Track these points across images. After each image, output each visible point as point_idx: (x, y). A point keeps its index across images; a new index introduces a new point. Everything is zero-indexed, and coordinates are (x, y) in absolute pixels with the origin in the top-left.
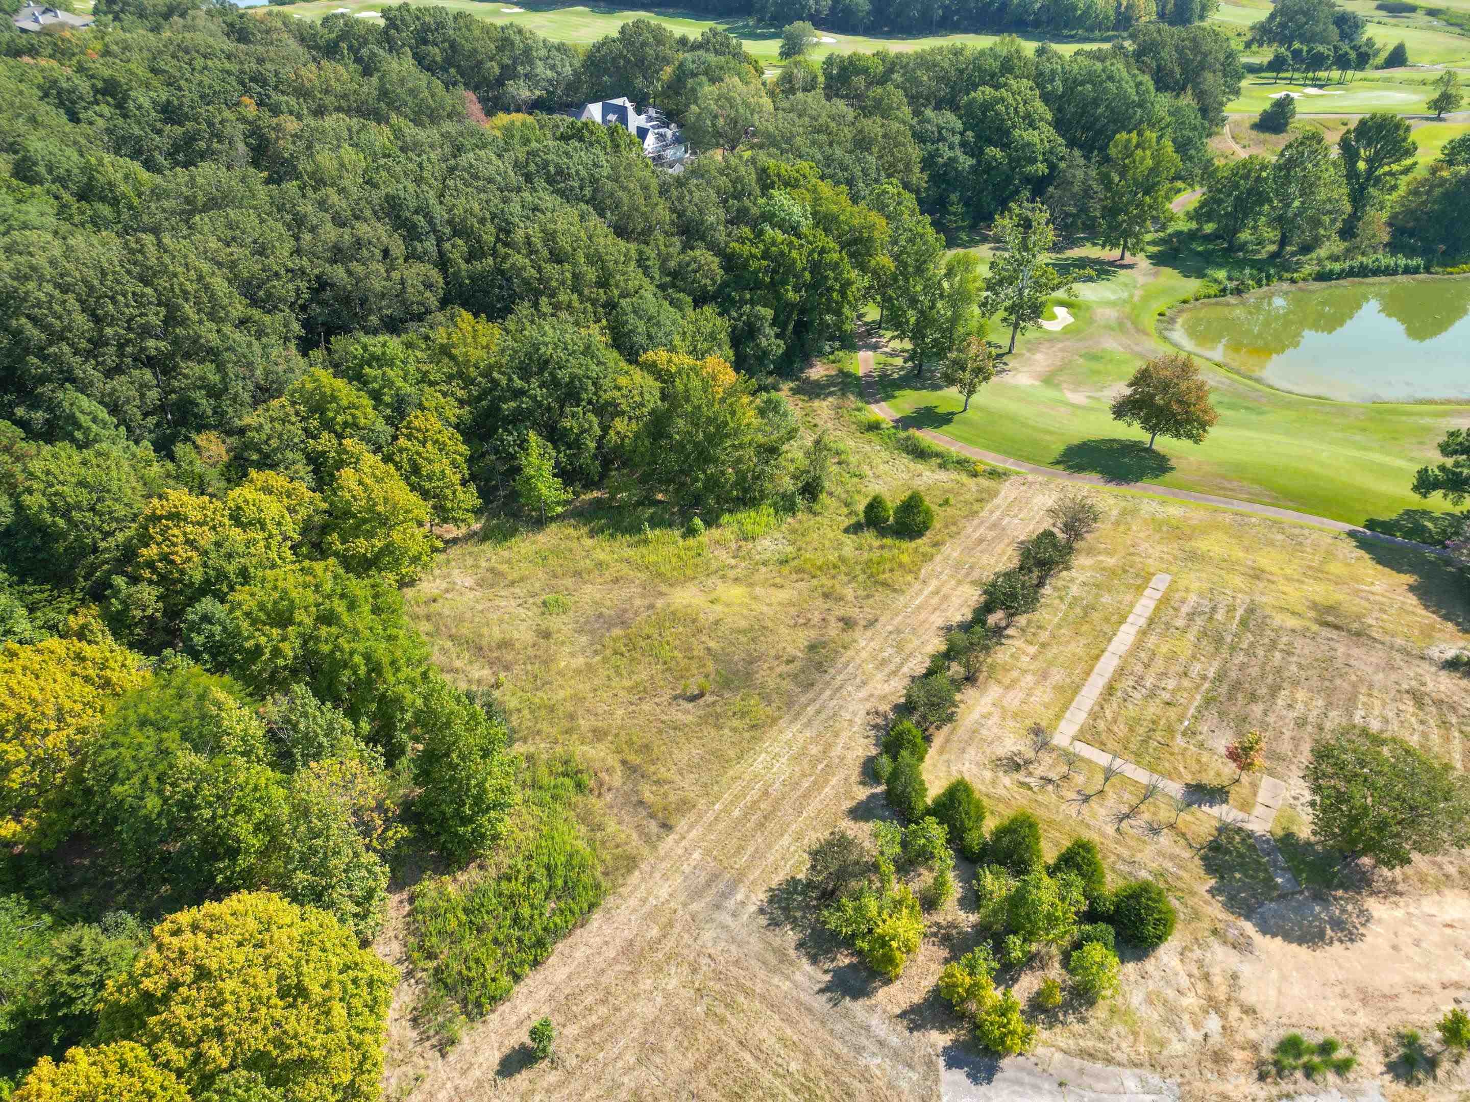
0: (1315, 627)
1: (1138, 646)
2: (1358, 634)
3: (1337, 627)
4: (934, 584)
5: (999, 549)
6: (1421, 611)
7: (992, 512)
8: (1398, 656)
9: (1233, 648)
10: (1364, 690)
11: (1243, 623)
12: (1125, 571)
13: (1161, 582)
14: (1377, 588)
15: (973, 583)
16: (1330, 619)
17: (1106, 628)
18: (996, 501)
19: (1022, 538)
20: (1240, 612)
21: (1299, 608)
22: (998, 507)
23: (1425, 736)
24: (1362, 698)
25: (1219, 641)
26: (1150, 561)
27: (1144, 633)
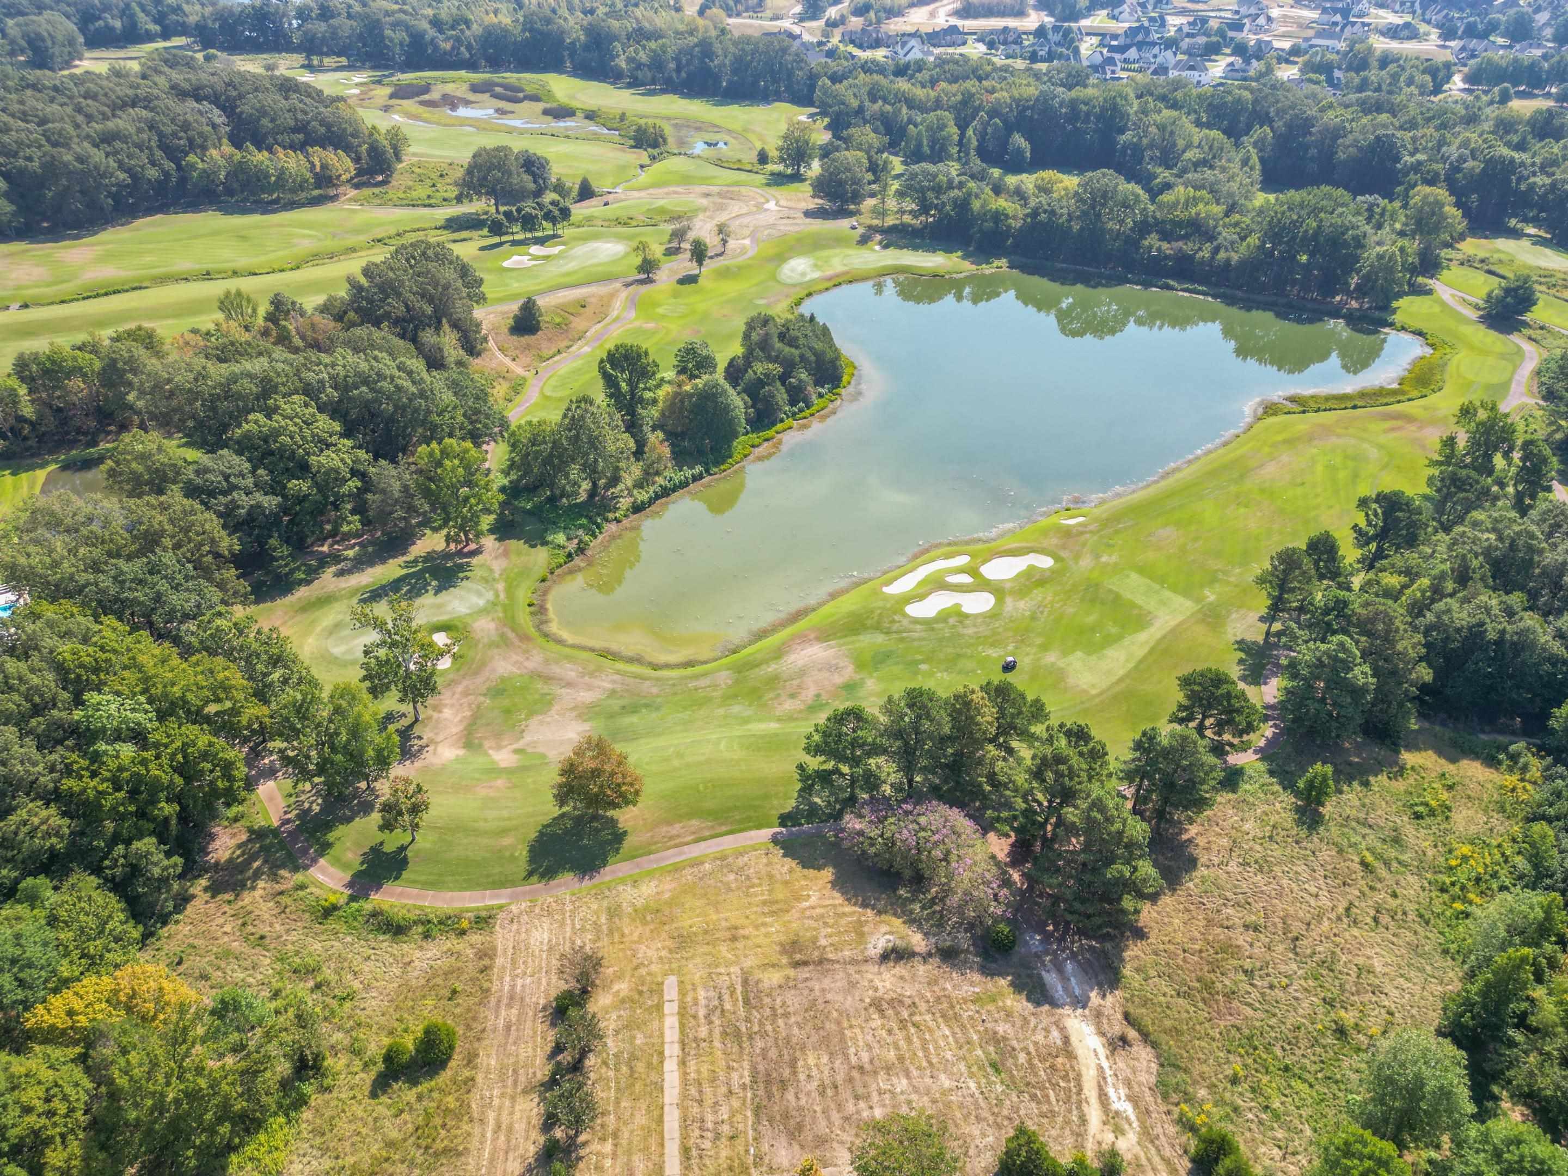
0: (792, 972)
1: (685, 1082)
2: (821, 962)
3: (805, 963)
4: (491, 1116)
5: (528, 1032)
6: (848, 909)
7: (501, 979)
8: (851, 969)
9: (750, 1038)
10: (845, 1024)
11: (747, 1002)
12: (641, 993)
13: (671, 990)
14: (813, 900)
15: (525, 1092)
16: (798, 957)
17: (654, 1077)
18: (499, 961)
19: (542, 1002)
20: (739, 989)
21: (774, 959)
22: (504, 967)
23: (897, 1048)
24: (848, 1033)
25: (738, 1034)
26: (654, 968)
27: (683, 1063)
